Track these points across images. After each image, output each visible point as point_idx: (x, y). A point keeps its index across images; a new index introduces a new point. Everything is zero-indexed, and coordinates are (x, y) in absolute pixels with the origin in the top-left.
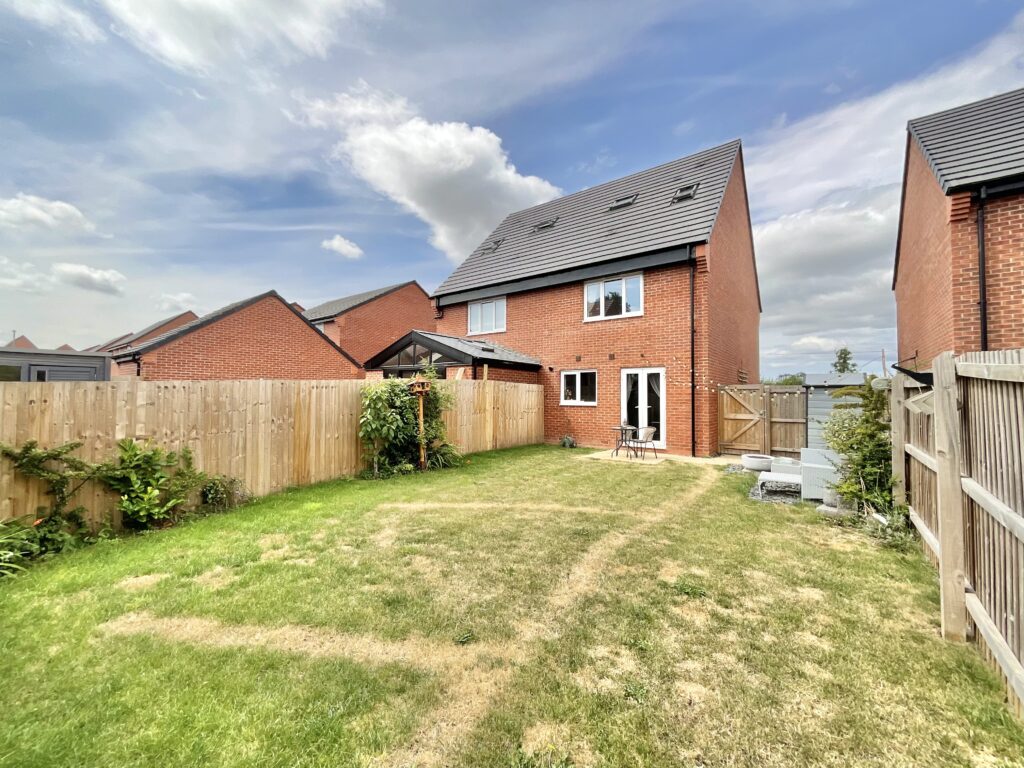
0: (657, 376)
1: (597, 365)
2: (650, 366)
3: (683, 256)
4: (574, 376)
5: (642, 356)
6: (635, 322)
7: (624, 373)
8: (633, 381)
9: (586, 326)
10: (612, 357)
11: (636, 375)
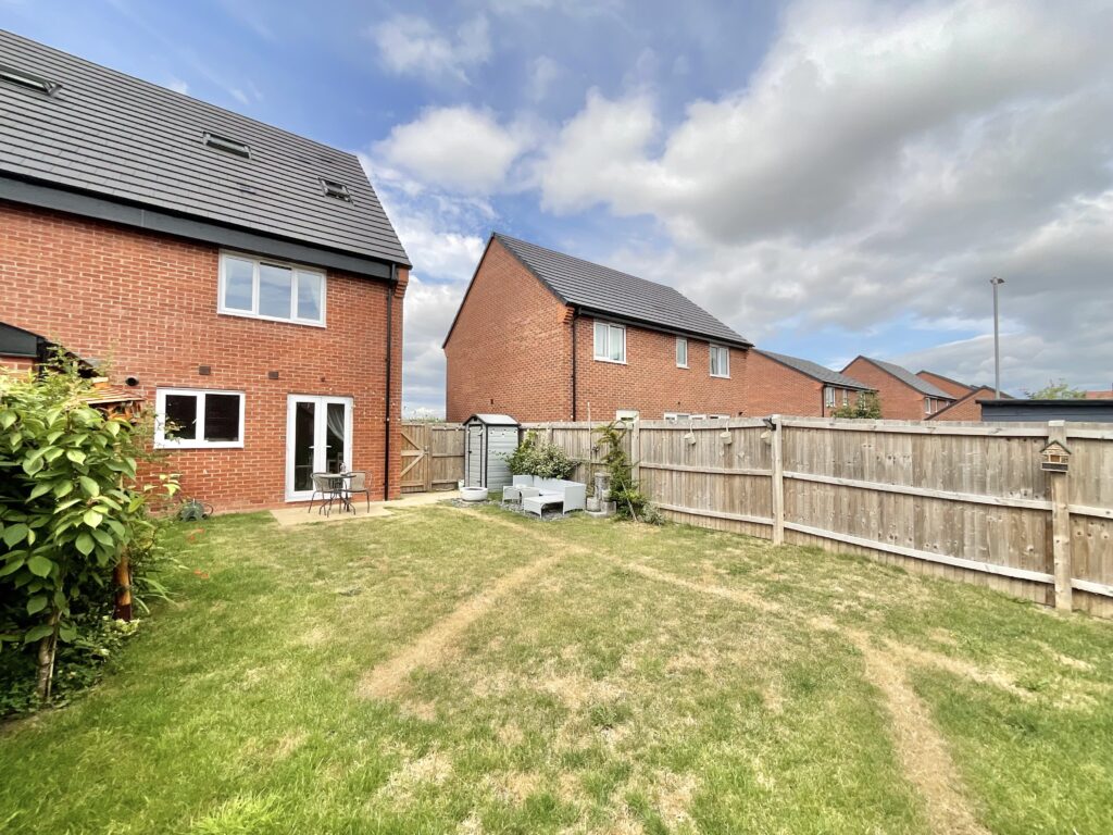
0: (341, 408)
1: (245, 385)
2: (334, 395)
3: (381, 271)
4: (193, 400)
5: (323, 380)
6: (313, 333)
7: (293, 401)
8: (305, 414)
9: (224, 322)
10: (274, 376)
11: (312, 405)
